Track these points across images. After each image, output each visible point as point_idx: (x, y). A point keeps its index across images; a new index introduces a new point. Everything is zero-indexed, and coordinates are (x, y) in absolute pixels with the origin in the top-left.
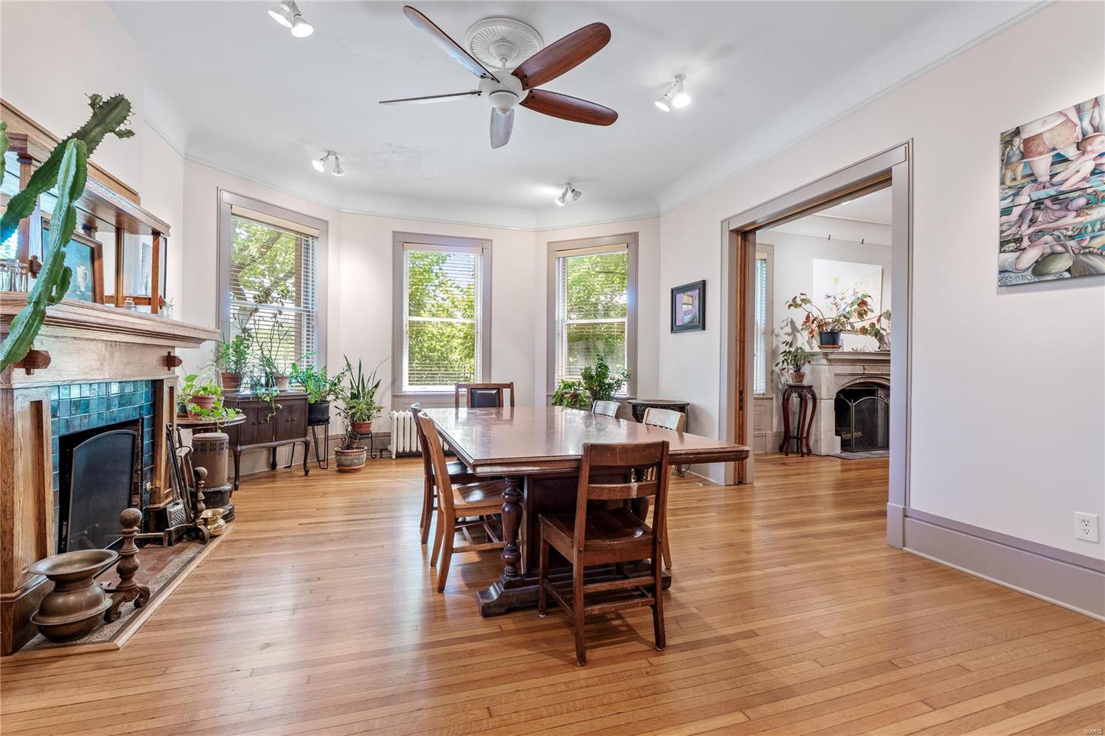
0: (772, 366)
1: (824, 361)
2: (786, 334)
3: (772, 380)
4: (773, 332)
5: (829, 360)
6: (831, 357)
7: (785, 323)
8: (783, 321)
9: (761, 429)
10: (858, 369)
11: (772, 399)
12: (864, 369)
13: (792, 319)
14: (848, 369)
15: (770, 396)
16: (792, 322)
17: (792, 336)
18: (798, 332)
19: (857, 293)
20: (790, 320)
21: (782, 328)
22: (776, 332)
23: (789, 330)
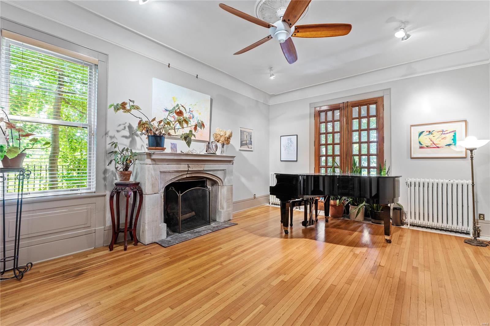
0: (105, 165)
1: (149, 161)
2: (123, 137)
3: (105, 179)
4: (106, 134)
5: (153, 160)
6: (154, 157)
7: (122, 127)
8: (120, 125)
9: (89, 227)
10: (183, 167)
11: (105, 196)
12: (189, 167)
13: (130, 124)
14: (174, 167)
15: (103, 194)
16: (130, 127)
17: (130, 139)
18: (137, 135)
19: (192, 111)
20: (127, 125)
21: (118, 131)
22: (110, 134)
23: (127, 133)
